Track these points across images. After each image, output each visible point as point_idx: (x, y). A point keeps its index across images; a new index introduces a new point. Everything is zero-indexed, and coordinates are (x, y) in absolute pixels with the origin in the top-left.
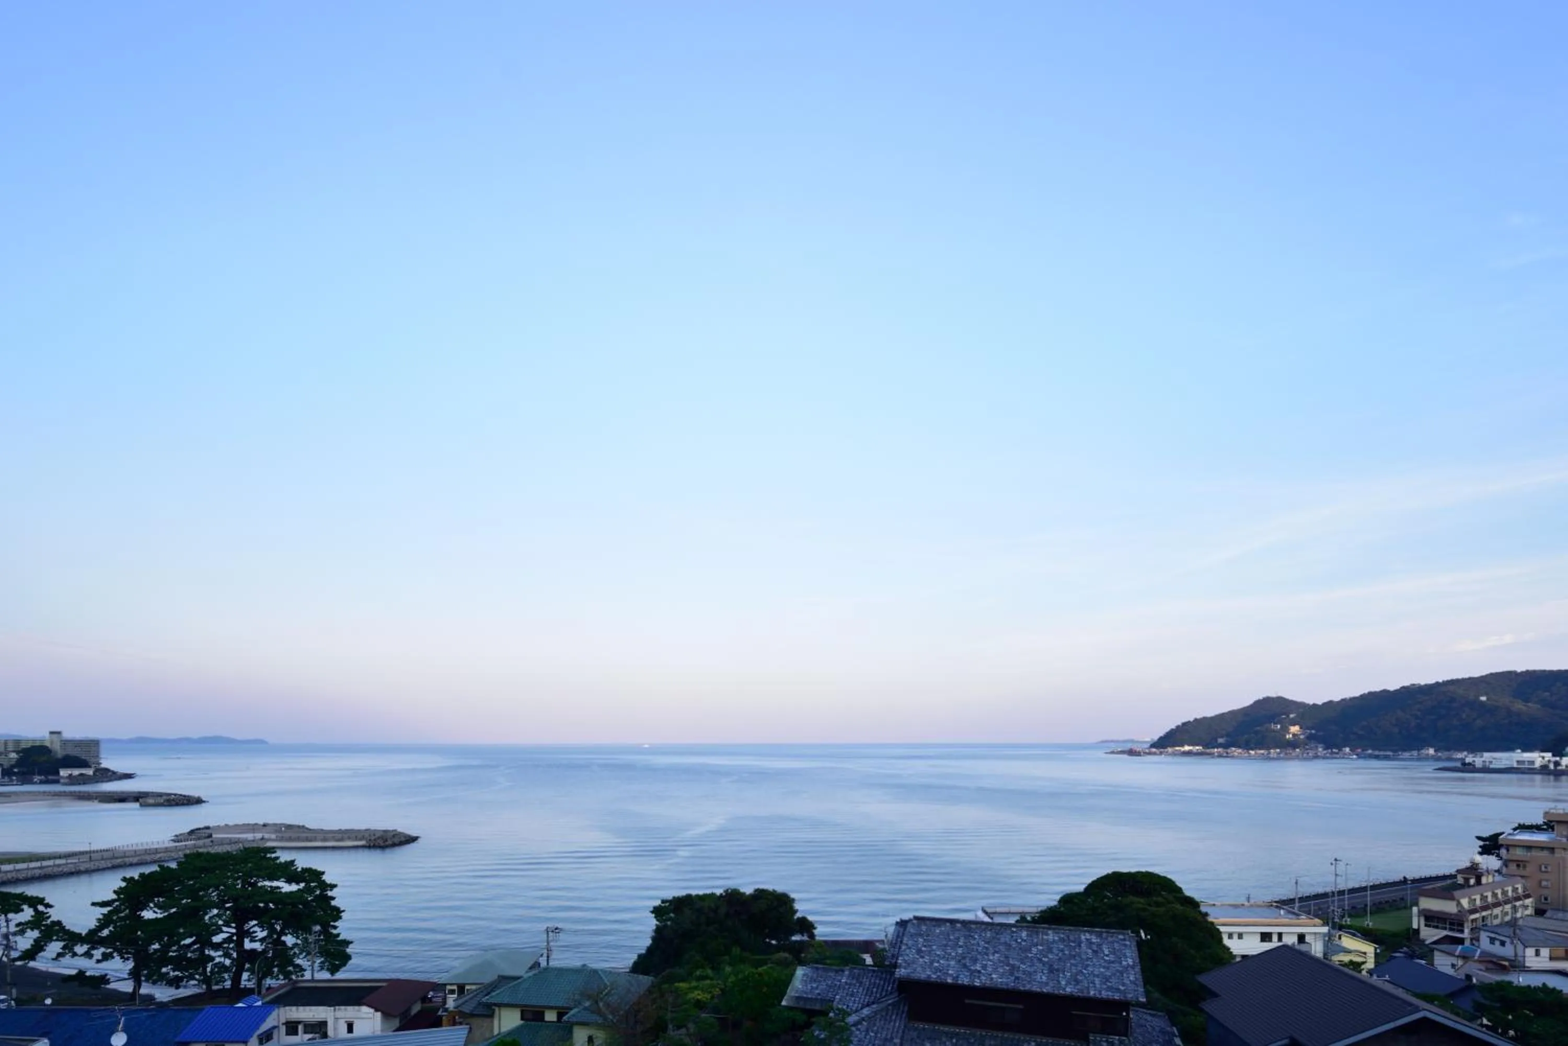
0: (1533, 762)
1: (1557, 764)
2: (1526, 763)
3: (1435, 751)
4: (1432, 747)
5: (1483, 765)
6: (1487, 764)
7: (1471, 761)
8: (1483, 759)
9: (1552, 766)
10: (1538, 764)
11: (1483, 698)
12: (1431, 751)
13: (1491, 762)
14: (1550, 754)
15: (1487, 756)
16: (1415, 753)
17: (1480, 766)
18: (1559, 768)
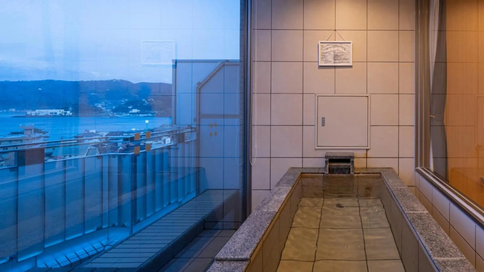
0: (56, 113)
1: (65, 113)
2: (54, 113)
3: (16, 110)
4: (14, 108)
5: (35, 115)
6: (37, 114)
7: (30, 114)
8: (35, 112)
9: (63, 114)
10: (58, 114)
11: (40, 89)
12: (14, 110)
13: (39, 114)
14: (63, 110)
15: (37, 111)
16: (5, 111)
17: (34, 115)
18: (66, 115)
